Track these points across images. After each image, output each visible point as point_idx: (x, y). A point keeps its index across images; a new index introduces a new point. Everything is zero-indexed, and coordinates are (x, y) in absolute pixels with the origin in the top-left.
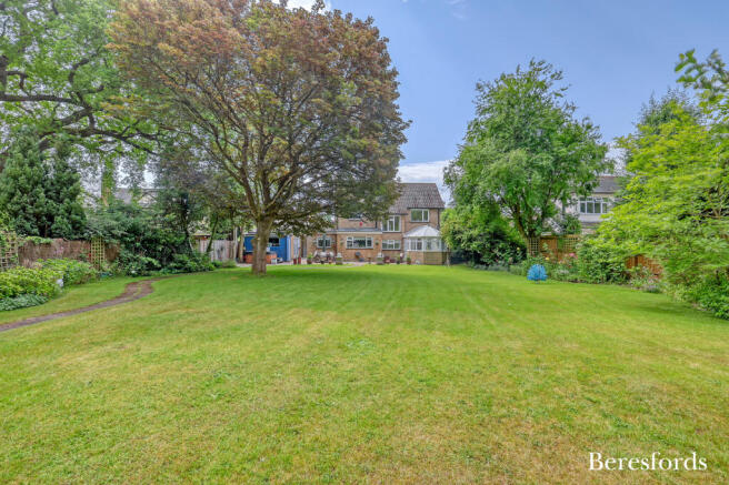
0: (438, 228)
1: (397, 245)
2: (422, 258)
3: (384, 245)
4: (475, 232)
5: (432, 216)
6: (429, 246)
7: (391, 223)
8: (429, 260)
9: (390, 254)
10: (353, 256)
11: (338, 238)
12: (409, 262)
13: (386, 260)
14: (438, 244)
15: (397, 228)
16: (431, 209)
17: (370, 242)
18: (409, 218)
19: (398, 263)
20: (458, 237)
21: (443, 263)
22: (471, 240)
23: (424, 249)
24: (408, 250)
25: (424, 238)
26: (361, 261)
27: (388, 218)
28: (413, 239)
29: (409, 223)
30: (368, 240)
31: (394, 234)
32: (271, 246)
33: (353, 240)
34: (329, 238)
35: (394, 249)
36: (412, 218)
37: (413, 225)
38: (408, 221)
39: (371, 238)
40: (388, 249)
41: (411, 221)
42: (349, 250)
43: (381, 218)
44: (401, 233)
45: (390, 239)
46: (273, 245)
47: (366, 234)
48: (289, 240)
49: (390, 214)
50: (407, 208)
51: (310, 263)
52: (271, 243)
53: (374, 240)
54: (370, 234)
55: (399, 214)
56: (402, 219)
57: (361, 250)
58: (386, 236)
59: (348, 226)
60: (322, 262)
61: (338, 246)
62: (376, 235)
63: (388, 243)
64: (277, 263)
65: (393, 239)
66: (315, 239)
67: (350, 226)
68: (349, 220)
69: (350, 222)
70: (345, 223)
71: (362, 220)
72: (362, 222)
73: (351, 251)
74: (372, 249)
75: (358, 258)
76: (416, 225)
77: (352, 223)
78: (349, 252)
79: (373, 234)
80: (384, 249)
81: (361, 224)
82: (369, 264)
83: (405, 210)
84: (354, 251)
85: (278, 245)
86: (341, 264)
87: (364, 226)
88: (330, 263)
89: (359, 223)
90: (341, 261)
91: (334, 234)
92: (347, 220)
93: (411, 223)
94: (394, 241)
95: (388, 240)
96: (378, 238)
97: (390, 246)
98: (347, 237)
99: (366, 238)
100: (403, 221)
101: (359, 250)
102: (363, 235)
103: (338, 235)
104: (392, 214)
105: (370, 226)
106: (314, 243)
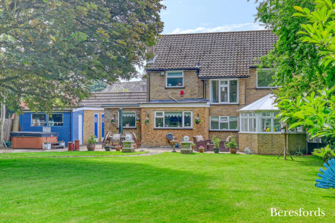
1: (233, 124)
2: (256, 144)
7: (224, 91)
8: (267, 147)
9: (221, 138)
10: (165, 140)
11: (143, 114)
12: (234, 150)
13: (200, 146)
15: (233, 98)
17: (188, 120)
23: (258, 130)
25: (259, 111)
27: (220, 83)
28: (253, 114)
29: (254, 91)
30: (185, 116)
31: (227, 107)
32: (53, 125)
33: (163, 116)
34: (134, 114)
35: (229, 130)
36: (259, 83)
37: (260, 93)
38: (254, 87)
39: (190, 113)
40: (219, 130)
41: (257, 87)
42: (158, 131)
43: (209, 83)
44: (239, 105)
45: (222, 115)
46: (55, 125)
47: (182, 108)
48: (80, 117)
49: (221, 77)
50: (250, 68)
51: (90, 149)
52: (53, 122)
53: (194, 116)
54: (188, 108)
55: (234, 77)
56: (240, 84)
57: (176, 131)
58: (215, 110)
59: (163, 97)
60: (107, 147)
61: (143, 125)
62: (197, 110)
63: (220, 121)
64: (51, 149)
65: (227, 115)
66: (114, 116)
67: (167, 96)
68: (166, 88)
69: (167, 90)
70: (160, 92)
71: (184, 88)
72: (184, 91)
73: (161, 132)
74: (191, 129)
75: (170, 143)
76: (265, 92)
77: (170, 92)
78: (158, 134)
79: (193, 108)
80: (213, 130)
81: (182, 93)
82: (173, 152)
83: (246, 72)
84: (166, 133)
85: (62, 124)
86: (130, 151)
87: (187, 95)
88: (118, 150)
89: (179, 92)
90: (130, 147)
91: (138, 107)
92: (163, 88)
93: (256, 89)
94: (228, 117)
95: (220, 117)
96: (200, 114)
97: (224, 125)
98: (155, 112)
99: (183, 113)
100: (243, 87)
101: (172, 131)
102: (178, 109)
103: (142, 110)
104: (225, 77)
105: (195, 97)
106: (112, 121)
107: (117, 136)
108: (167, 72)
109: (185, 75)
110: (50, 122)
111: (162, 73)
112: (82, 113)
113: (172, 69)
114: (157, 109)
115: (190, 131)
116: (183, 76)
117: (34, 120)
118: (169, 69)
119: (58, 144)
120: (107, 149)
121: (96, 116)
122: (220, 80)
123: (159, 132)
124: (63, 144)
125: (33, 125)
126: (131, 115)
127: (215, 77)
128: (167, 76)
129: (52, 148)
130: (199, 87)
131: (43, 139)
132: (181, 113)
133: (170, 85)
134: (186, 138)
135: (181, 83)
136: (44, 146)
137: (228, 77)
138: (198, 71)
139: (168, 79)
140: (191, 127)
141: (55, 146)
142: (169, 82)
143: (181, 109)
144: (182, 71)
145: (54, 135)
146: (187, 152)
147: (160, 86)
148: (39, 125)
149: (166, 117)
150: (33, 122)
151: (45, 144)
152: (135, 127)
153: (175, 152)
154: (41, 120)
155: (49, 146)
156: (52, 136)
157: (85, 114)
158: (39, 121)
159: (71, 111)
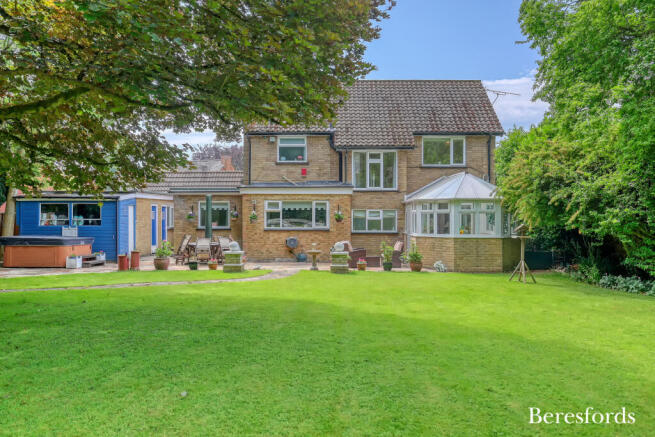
0: (489, 177)
1: (389, 222)
2: (450, 255)
3: (358, 222)
4: (613, 181)
5: (474, 152)
6: (467, 222)
7: (374, 167)
8: (469, 260)
9: (369, 245)
10: (283, 249)
11: (246, 205)
12: (417, 265)
13: (359, 259)
14: (491, 218)
15: (389, 181)
16: (469, 134)
17: (321, 216)
18: (418, 156)
19: (388, 267)
20: (555, 196)
21: (509, 268)
22: (596, 203)
23: (455, 232)
24: (415, 232)
25: (457, 201)
26: (300, 260)
27: (368, 156)
28: (428, 205)
29: (419, 170)
30: (317, 209)
31: (381, 195)
32: (81, 224)
33: (280, 210)
34: (226, 205)
35: (382, 231)
36: (425, 158)
37: (428, 174)
38: (417, 164)
39: (325, 204)
40: (367, 231)
41: (423, 165)
42: (271, 234)
43: (350, 157)
44: (398, 192)
45: (372, 208)
46: (86, 223)
47: (312, 195)
48: (131, 209)
49: (372, 147)
50: (414, 134)
51: (160, 266)
52: (81, 218)
53: (332, 210)
54: (322, 195)
55: (393, 147)
56: (400, 159)
57: (301, 234)
58: (361, 200)
59: (273, 177)
60: (193, 263)
61: (244, 224)
62: (337, 198)
63: (368, 218)
64: (83, 267)
65: (380, 208)
66: (192, 208)
67: (279, 176)
68: (277, 164)
69: (279, 167)
70: (268, 169)
71: (307, 164)
72: (308, 168)
73: (276, 235)
74: (327, 231)
75: (293, 254)
76: (436, 173)
77: (283, 170)
78: (272, 238)
79: (330, 195)
80: (357, 231)
81: (304, 172)
82: (312, 269)
83: (410, 139)
84: (284, 237)
85: (99, 223)
86: (238, 270)
87: (312, 176)
88: (212, 267)
89: (299, 170)
90: (238, 262)
91: (237, 194)
92: (273, 164)
93: (422, 168)
94: (381, 212)
95: (368, 211)
96: (342, 205)
97: (373, 224)
98: (266, 203)
99: (314, 203)
100: (404, 164)
101: (296, 233)
102: (305, 197)
103: (244, 198)
104: (377, 147)
105: (325, 178)
106: (190, 217)
107: (203, 243)
108: (280, 137)
109: (309, 144)
110: (76, 218)
111: (272, 139)
112: (134, 202)
113: (288, 133)
114: (269, 198)
115: (325, 234)
116: (305, 145)
117: (45, 215)
118: (284, 133)
119: (94, 258)
120: (193, 266)
121: (154, 208)
122: (368, 152)
123: (273, 236)
124: (102, 257)
125: (43, 224)
126: (220, 208)
127: (361, 147)
128: (279, 144)
129: (84, 265)
130: (332, 163)
131: (67, 249)
132: (311, 203)
133: (283, 158)
134: (338, 247)
135: (303, 155)
136: (69, 262)
137: (383, 147)
138: (331, 137)
139: (281, 148)
140: (327, 227)
141: (88, 261)
142: (281, 155)
143: (309, 197)
144: (304, 137)
145: (87, 242)
146: (342, 271)
147: (267, 160)
148: (55, 223)
149: (284, 210)
150: (43, 219)
151: (71, 258)
152: (228, 227)
153: (316, 269)
154: (57, 214)
155: (79, 262)
156: (83, 243)
157: (138, 204)
158: (54, 217)
159: (117, 198)
